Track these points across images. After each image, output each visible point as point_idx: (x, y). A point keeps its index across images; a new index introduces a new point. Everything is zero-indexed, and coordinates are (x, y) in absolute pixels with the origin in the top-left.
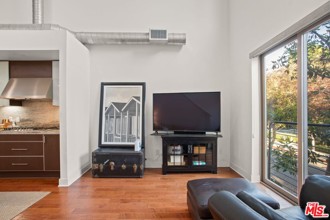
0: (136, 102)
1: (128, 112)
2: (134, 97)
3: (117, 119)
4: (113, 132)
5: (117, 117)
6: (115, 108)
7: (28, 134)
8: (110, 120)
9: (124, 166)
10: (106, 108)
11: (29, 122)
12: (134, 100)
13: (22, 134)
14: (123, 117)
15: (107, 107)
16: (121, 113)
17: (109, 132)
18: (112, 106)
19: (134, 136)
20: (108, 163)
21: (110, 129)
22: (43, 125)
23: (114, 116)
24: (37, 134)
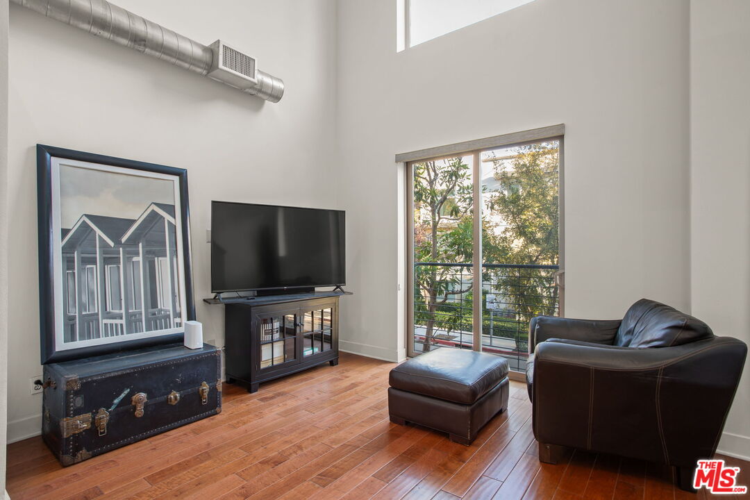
0: (163, 218)
1: (140, 245)
2: (157, 205)
3: (107, 268)
4: (97, 308)
5: (106, 261)
6: (99, 232)
8: (81, 270)
9: (175, 396)
10: (65, 232)
12: (157, 214)
14: (128, 261)
15: (68, 231)
16: (121, 249)
17: (82, 307)
18: (84, 225)
19: (166, 311)
20: (128, 399)
21: (85, 299)
23: (96, 258)
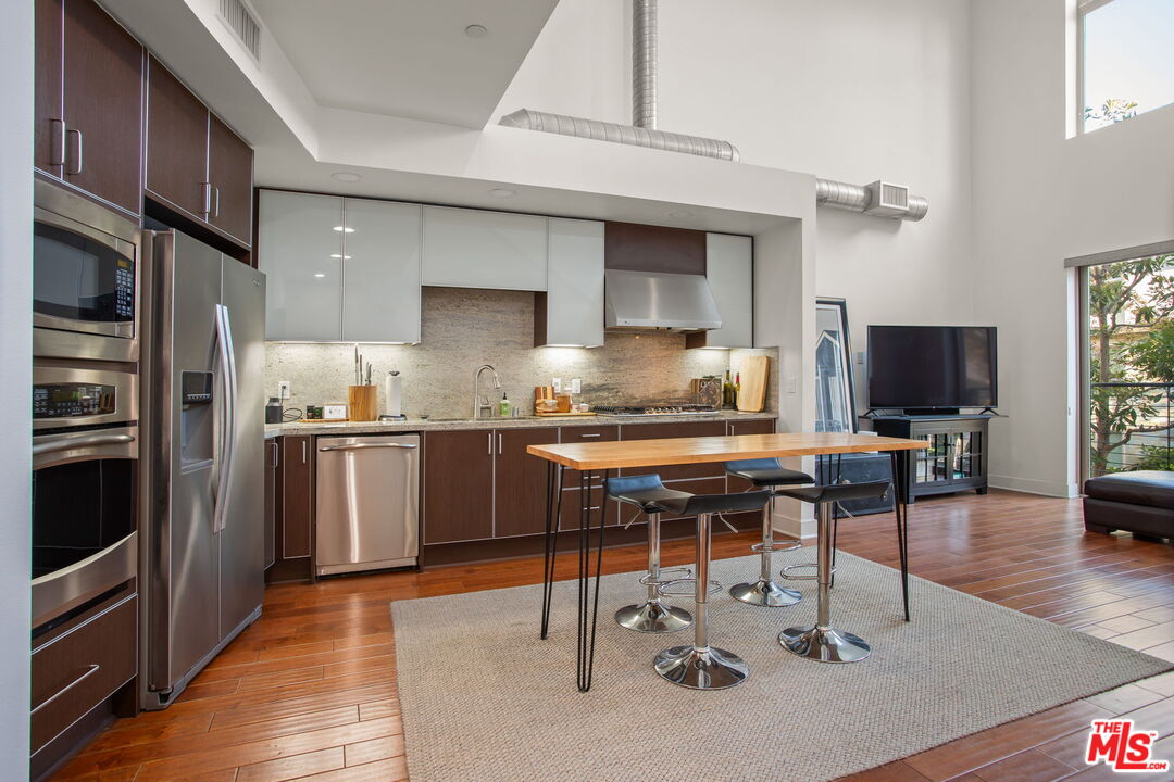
0: (832, 343)
2: (827, 331)
7: (696, 420)
11: (605, 394)
12: (828, 340)
13: (684, 420)
22: (642, 401)
24: (717, 419)
